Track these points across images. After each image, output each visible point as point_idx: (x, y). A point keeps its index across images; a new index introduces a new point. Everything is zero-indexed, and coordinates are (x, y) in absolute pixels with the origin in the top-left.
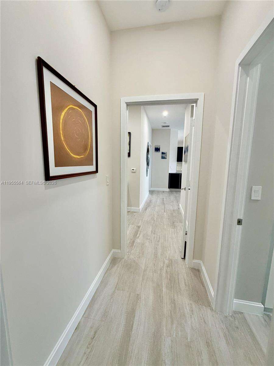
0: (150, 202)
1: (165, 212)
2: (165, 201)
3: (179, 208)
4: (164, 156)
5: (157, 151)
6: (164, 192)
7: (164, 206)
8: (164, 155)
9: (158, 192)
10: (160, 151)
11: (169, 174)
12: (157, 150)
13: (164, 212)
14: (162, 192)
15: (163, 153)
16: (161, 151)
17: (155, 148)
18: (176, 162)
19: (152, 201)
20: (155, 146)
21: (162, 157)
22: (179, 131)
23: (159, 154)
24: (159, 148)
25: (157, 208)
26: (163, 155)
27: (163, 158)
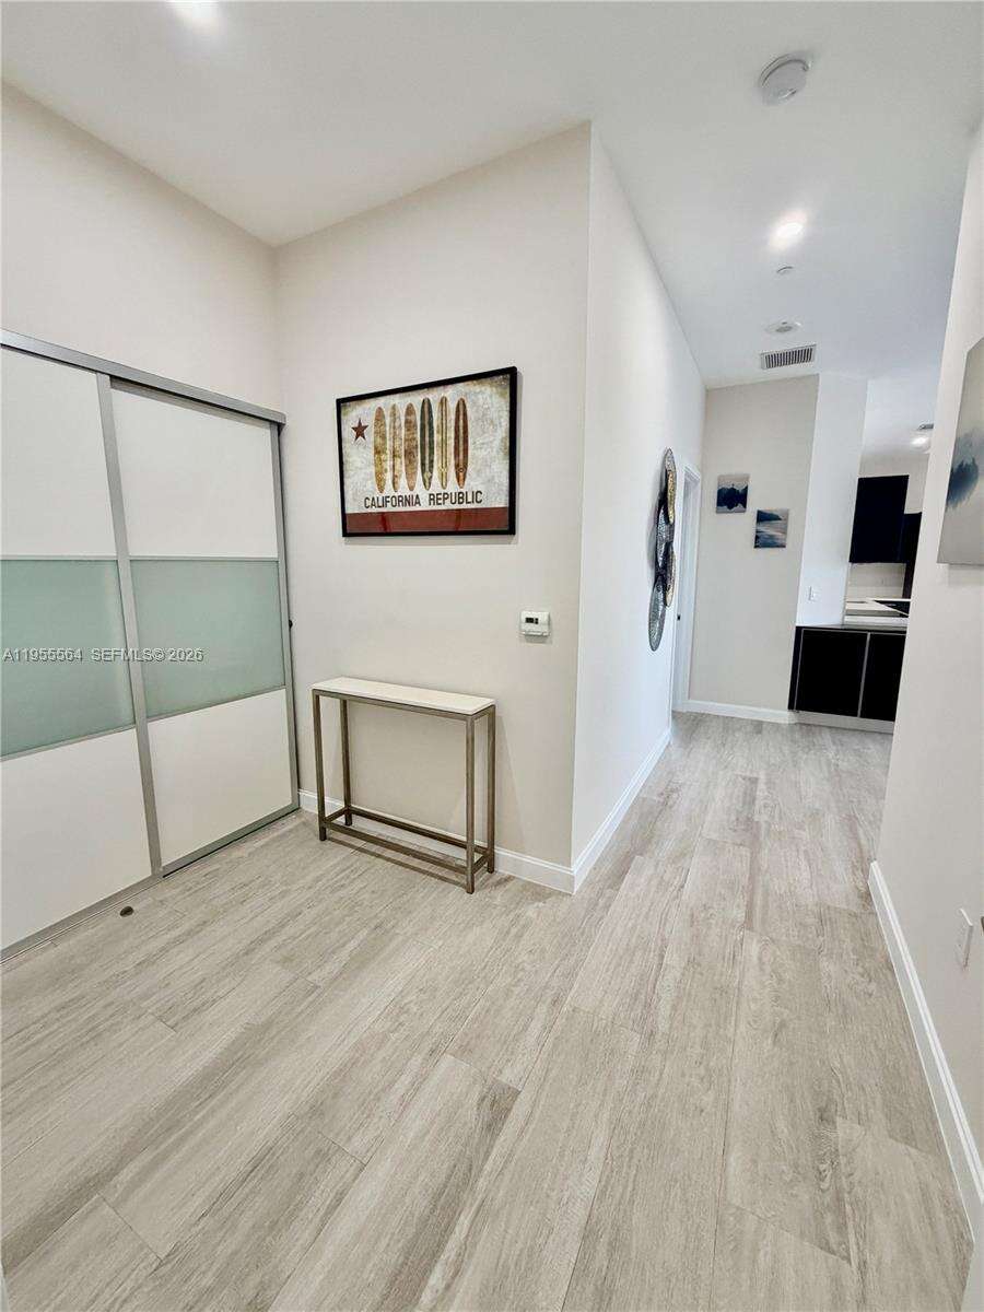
0: (665, 804)
1: (757, 924)
2: (759, 803)
3: (866, 897)
4: (770, 531)
5: (730, 507)
6: (759, 727)
7: (754, 859)
8: (768, 530)
9: (728, 723)
10: (745, 506)
11: (799, 629)
12: (731, 498)
13: (748, 923)
14: (749, 728)
15: (762, 517)
16: (755, 503)
17: (720, 492)
18: (845, 565)
19: (675, 796)
20: (720, 479)
21: (757, 537)
22: (870, 382)
23: (742, 523)
24: (739, 488)
25: (697, 865)
26: (761, 528)
27: (761, 542)
